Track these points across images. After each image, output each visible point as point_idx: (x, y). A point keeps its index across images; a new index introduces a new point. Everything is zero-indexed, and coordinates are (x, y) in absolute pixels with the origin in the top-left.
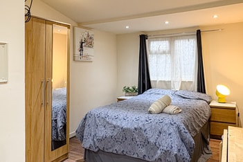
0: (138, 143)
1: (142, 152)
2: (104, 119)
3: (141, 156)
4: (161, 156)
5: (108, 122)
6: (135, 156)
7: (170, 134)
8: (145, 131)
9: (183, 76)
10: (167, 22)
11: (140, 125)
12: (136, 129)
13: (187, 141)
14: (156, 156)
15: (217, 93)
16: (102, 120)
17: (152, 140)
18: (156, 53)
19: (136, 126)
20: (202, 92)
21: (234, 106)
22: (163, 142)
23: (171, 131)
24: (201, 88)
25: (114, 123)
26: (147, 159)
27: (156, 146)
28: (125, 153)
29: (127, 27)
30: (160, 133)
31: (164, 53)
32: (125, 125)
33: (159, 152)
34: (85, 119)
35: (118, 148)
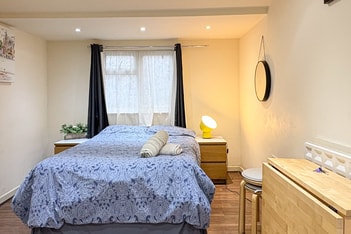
0: (138, 200)
1: (144, 211)
2: (73, 174)
3: (142, 219)
4: (175, 212)
5: (81, 178)
6: (133, 220)
7: (186, 180)
8: (149, 181)
9: (155, 106)
10: (143, 29)
11: (140, 174)
12: (133, 181)
13: (206, 186)
14: (168, 214)
15: (202, 126)
16: (69, 177)
17: (160, 193)
18: (115, 73)
19: (133, 177)
20: (180, 126)
21: (223, 141)
22: (178, 193)
23: (187, 175)
24: (180, 120)
25: (95, 178)
26: (152, 220)
27: (166, 200)
28: (114, 220)
29: (78, 30)
30: (171, 180)
31: (127, 73)
32: (114, 177)
33: (172, 207)
34: (31, 178)
35: (103, 215)
